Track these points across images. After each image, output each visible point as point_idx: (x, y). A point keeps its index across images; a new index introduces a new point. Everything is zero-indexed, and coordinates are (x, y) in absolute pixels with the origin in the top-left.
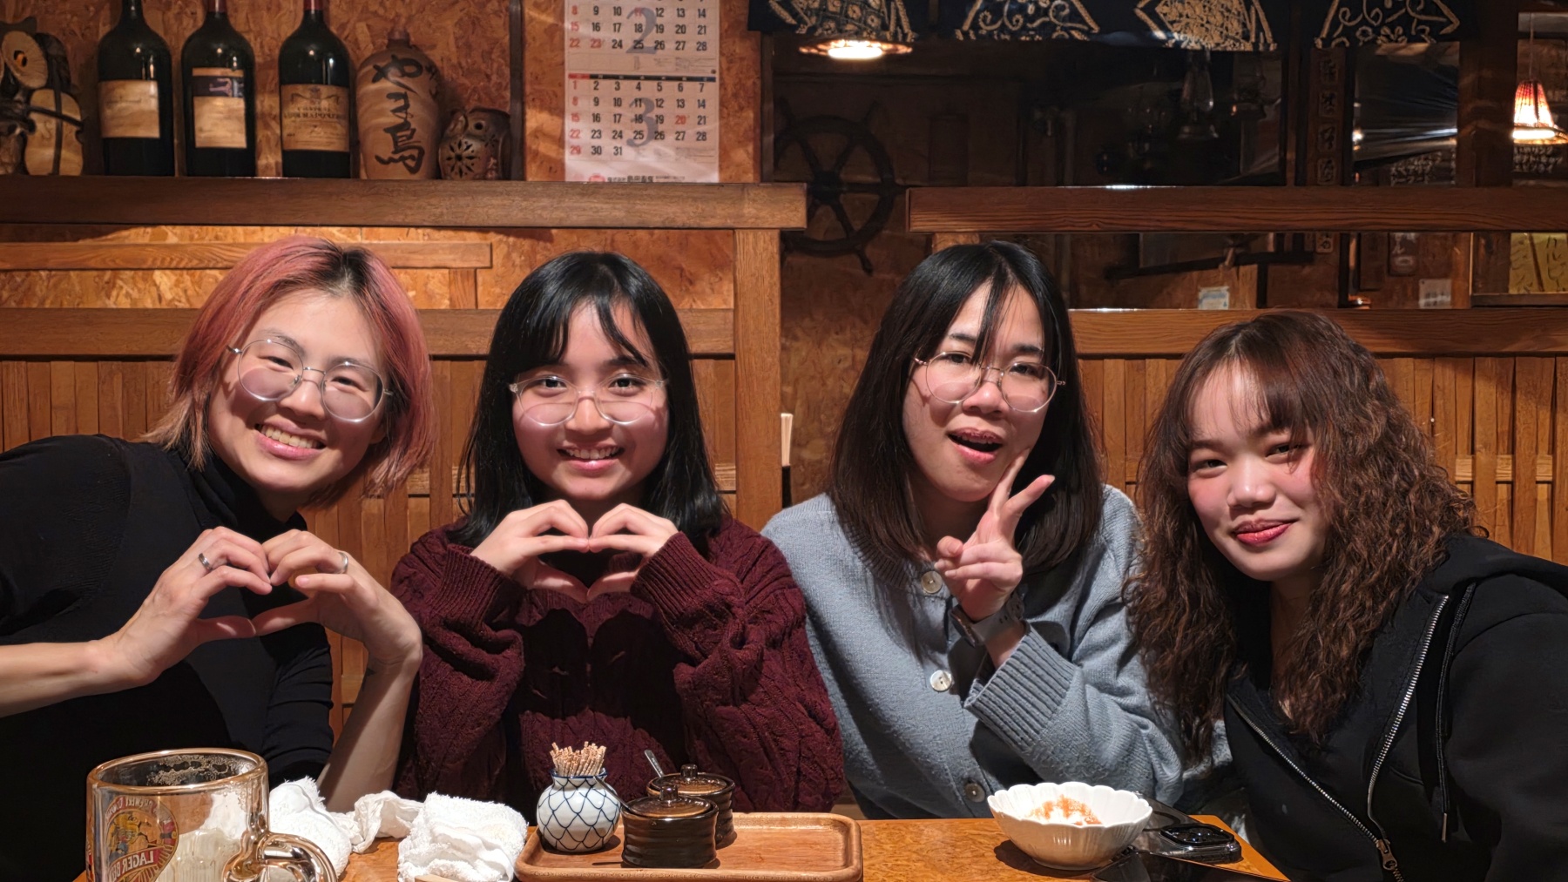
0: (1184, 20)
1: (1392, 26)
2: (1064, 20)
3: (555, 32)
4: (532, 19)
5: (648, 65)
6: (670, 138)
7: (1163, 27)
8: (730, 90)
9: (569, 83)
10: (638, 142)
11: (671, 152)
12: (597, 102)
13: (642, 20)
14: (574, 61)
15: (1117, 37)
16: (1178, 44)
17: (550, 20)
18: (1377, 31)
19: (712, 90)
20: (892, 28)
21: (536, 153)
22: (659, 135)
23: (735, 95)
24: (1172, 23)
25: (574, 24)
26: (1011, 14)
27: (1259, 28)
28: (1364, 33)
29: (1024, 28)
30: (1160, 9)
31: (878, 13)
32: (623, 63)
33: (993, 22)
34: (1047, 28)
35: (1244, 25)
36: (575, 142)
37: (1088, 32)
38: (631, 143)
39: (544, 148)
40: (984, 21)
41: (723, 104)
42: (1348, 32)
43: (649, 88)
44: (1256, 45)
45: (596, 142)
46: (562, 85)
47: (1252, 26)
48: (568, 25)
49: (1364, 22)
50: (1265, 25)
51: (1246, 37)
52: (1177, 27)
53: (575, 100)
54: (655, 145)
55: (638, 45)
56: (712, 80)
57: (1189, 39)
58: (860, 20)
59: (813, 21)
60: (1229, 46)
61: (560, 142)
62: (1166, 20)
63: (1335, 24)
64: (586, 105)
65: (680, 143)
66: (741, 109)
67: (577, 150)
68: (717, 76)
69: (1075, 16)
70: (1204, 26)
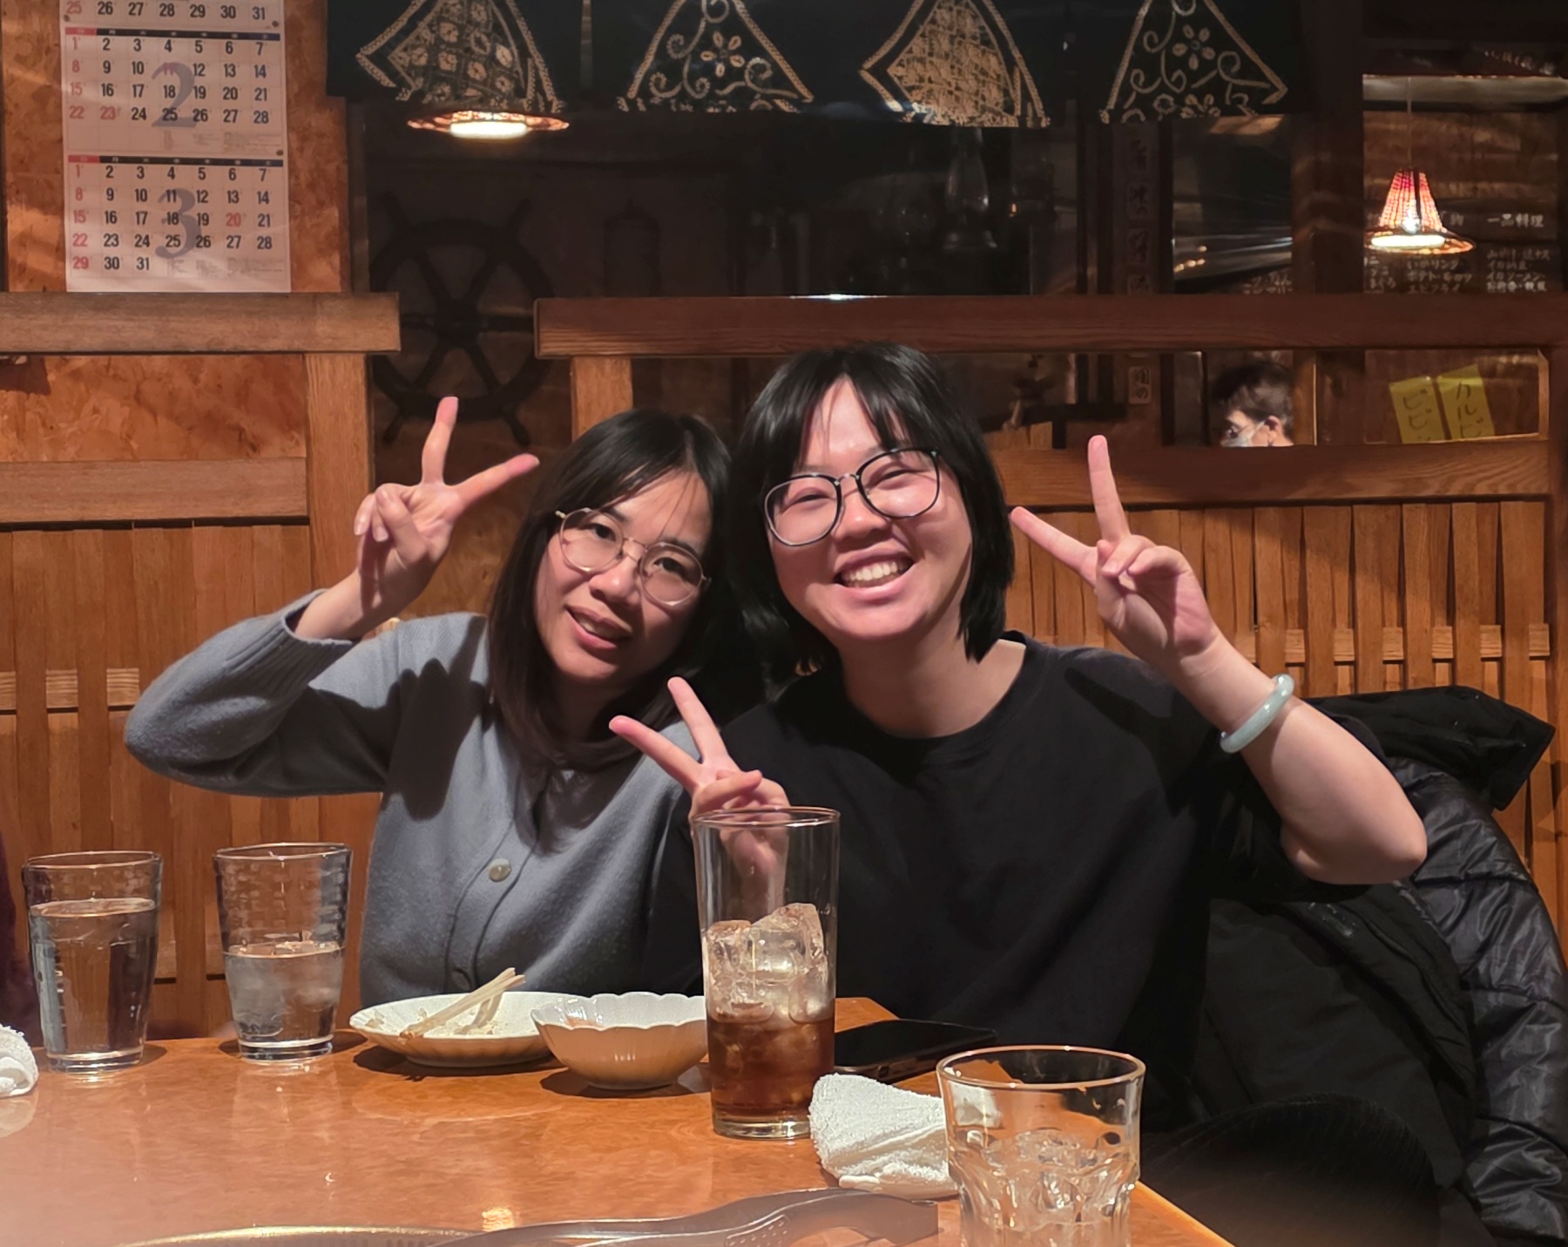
0: (926, 86)
1: (1200, 95)
2: (765, 84)
3: (47, 98)
4: (13, 79)
5: (184, 142)
6: (219, 245)
7: (898, 96)
8: (304, 178)
9: (69, 169)
10: (173, 250)
11: (221, 266)
12: (111, 194)
13: (174, 80)
14: (77, 137)
15: (837, 108)
16: (919, 117)
17: (38, 79)
18: (1180, 100)
19: (278, 180)
20: (530, 93)
22: (203, 242)
23: (312, 186)
24: (911, 89)
25: (76, 85)
26: (693, 78)
27: (1026, 97)
28: (1164, 103)
29: (712, 96)
30: (894, 71)
31: (510, 73)
32: (149, 141)
33: (669, 87)
34: (743, 95)
35: (1006, 93)
36: (81, 252)
37: (798, 102)
38: (162, 253)
39: (36, 261)
40: (657, 86)
41: (294, 198)
42: (1144, 102)
43: (187, 177)
44: (1022, 119)
45: (112, 252)
46: (59, 171)
47: (1017, 95)
48: (66, 87)
49: (1163, 89)
50: (1034, 93)
51: (1009, 109)
52: (917, 95)
53: (79, 193)
54: (198, 254)
55: (169, 115)
56: (279, 164)
57: (934, 112)
58: (484, 82)
59: (418, 84)
60: (987, 120)
61: (59, 251)
62: (901, 85)
63: (1125, 91)
64: (95, 199)
65: (233, 252)
66: (321, 204)
67: (83, 263)
68: (285, 158)
69: (779, 80)
70: (954, 93)
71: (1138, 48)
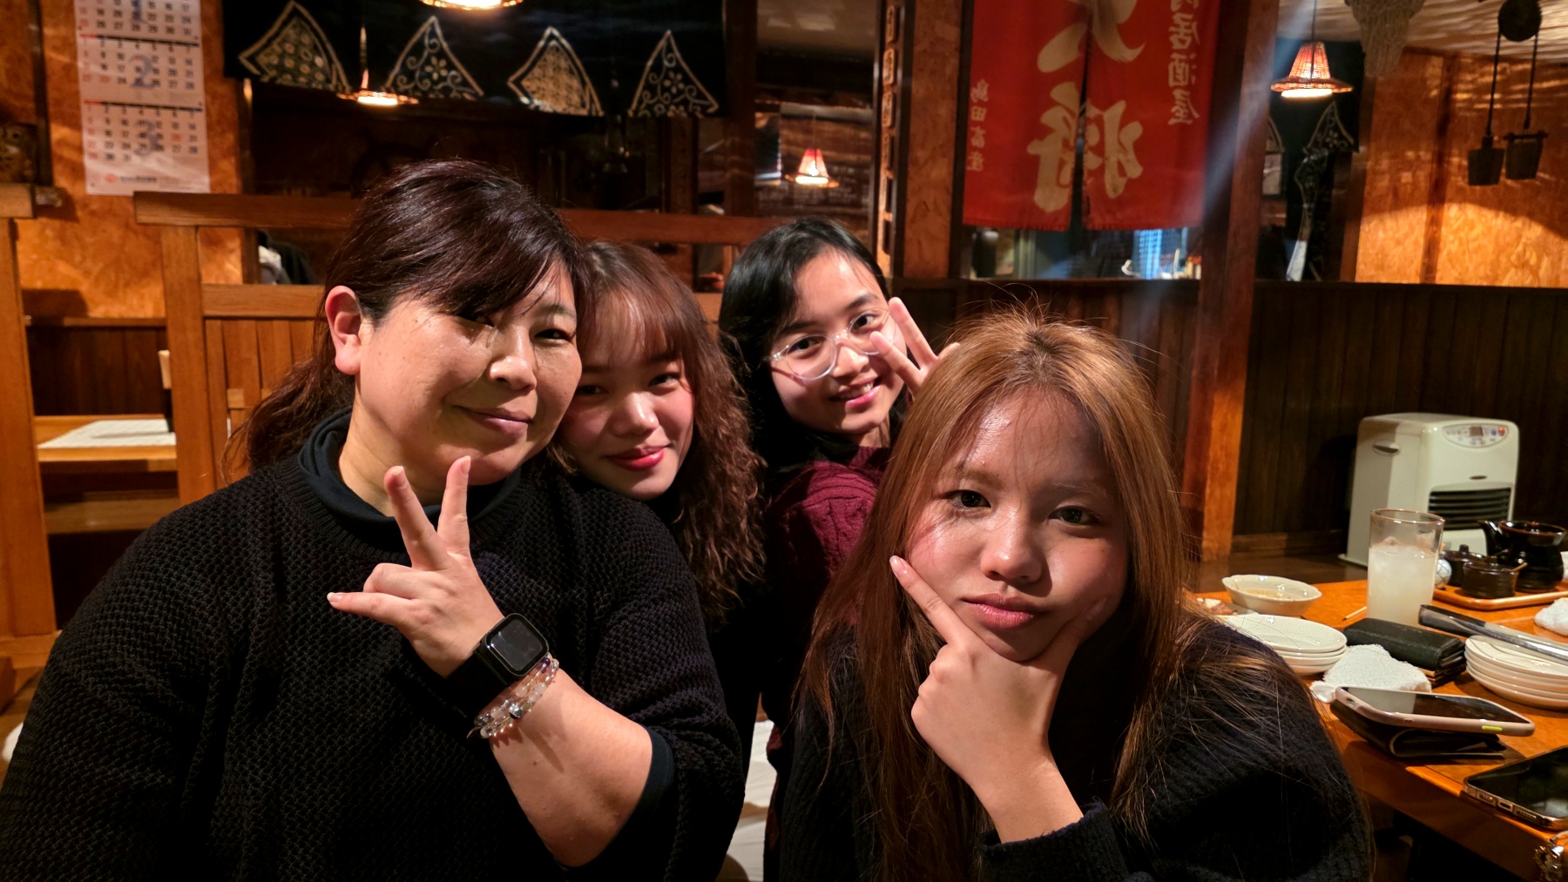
0: (541, 92)
1: (677, 105)
2: (458, 85)
3: (70, 71)
4: (51, 59)
5: (147, 96)
6: (169, 150)
7: (526, 95)
8: (215, 118)
9: (84, 108)
10: (143, 151)
11: (170, 161)
12: (108, 121)
13: (140, 64)
14: (87, 90)
15: (496, 99)
16: (537, 107)
17: (65, 59)
18: (667, 108)
19: (200, 119)
20: (334, 81)
21: (61, 158)
22: (159, 148)
23: (219, 122)
24: (533, 93)
25: (86, 64)
26: (421, 79)
27: (592, 101)
28: (660, 109)
29: (431, 90)
30: (525, 83)
31: (322, 71)
32: (128, 94)
33: (408, 83)
34: (446, 90)
35: (582, 98)
36: (93, 150)
37: (476, 95)
38: (137, 153)
39: (67, 153)
40: (402, 81)
41: (209, 127)
42: (649, 107)
43: (149, 114)
44: (590, 111)
45: (110, 151)
46: (78, 108)
47: (587, 99)
48: (80, 64)
49: (659, 102)
50: (595, 98)
51: (583, 105)
52: (536, 96)
53: (90, 120)
54: (157, 155)
55: (139, 82)
56: (199, 110)
57: (545, 105)
58: (309, 75)
59: (273, 73)
60: (572, 111)
61: (80, 149)
62: (529, 90)
63: (640, 102)
64: (99, 123)
65: (177, 155)
66: (224, 132)
67: (94, 156)
68: (203, 107)
69: (465, 83)
70: (556, 96)
71: (647, 81)
